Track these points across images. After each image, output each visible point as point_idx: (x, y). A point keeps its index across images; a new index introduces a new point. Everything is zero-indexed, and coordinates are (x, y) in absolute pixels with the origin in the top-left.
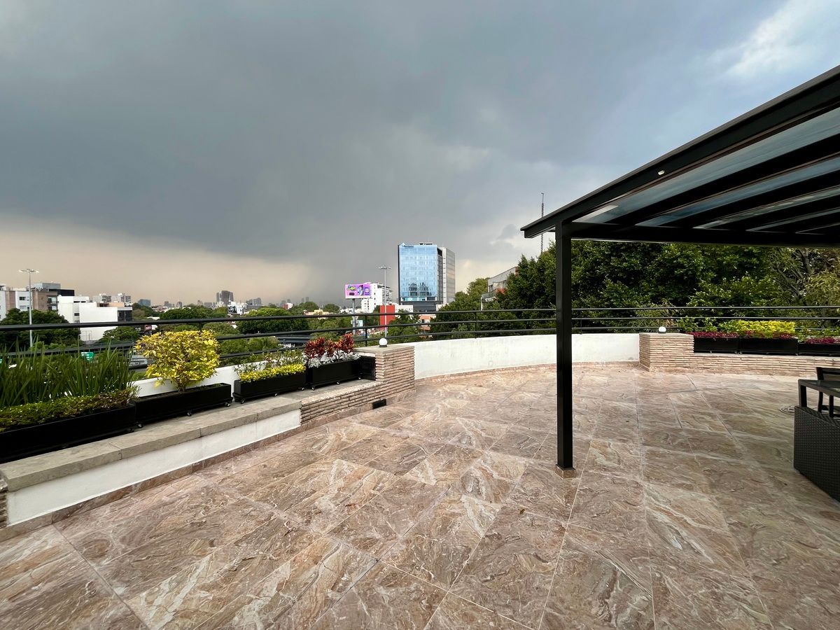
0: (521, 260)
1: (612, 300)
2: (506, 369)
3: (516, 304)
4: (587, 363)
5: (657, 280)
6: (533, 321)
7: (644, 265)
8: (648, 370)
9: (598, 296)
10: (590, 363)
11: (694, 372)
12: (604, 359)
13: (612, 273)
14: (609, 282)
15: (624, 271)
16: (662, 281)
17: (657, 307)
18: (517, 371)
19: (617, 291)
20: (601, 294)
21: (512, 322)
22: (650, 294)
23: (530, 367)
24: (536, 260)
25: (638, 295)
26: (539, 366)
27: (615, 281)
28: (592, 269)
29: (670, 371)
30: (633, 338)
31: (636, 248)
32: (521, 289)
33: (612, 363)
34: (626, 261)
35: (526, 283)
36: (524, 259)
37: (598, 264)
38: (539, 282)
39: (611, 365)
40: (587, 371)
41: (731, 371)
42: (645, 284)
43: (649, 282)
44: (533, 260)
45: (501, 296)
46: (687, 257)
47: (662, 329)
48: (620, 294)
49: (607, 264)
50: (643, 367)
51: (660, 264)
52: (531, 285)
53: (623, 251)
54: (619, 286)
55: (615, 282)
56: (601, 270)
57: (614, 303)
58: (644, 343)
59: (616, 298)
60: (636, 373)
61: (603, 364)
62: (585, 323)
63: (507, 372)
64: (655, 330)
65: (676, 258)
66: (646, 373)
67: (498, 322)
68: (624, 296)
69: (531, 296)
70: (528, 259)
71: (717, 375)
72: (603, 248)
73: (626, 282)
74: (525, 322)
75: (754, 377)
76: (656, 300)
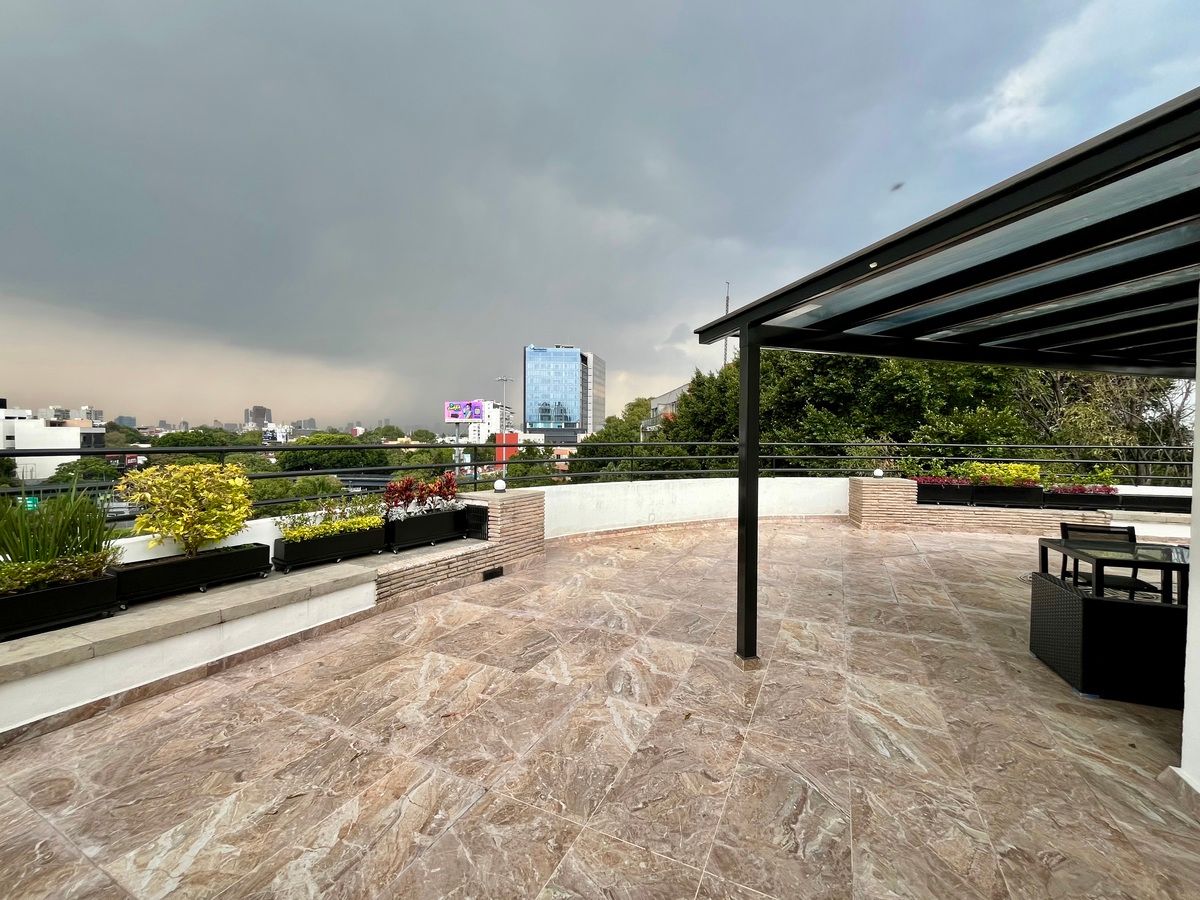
0: (695, 376)
1: (815, 434)
2: (673, 525)
3: (687, 436)
4: (781, 518)
5: (873, 408)
6: (710, 460)
7: (856, 386)
8: (859, 527)
9: (796, 427)
10: (785, 518)
11: (916, 530)
12: (803, 511)
13: (816, 396)
14: (810, 409)
15: (831, 393)
16: (878, 408)
17: (873, 442)
18: (688, 528)
19: (821, 422)
20: (800, 426)
21: (682, 460)
22: (863, 425)
23: (705, 522)
24: (716, 376)
25: (849, 427)
26: (717, 521)
27: (818, 407)
28: (790, 390)
29: (887, 529)
30: (842, 483)
31: (847, 364)
32: (695, 415)
33: (814, 517)
34: (833, 381)
35: (702, 407)
36: (699, 374)
37: (797, 383)
38: (718, 405)
39: (812, 521)
40: (780, 528)
41: (962, 528)
42: (857, 412)
43: (862, 409)
44: (712, 375)
45: (669, 425)
46: (910, 378)
47: (878, 472)
48: (825, 425)
49: (810, 384)
50: (853, 524)
51: (877, 386)
52: (709, 410)
53: (830, 367)
54: (824, 414)
55: (819, 409)
56: (801, 391)
57: (818, 438)
58: (855, 490)
59: (820, 430)
60: (844, 531)
61: (801, 518)
62: (781, 463)
63: (674, 529)
64: (869, 474)
65: (897, 379)
66: (856, 530)
67: (663, 460)
68: (831, 428)
69: (708, 424)
70: (706, 374)
71: (945, 533)
72: (804, 363)
73: (833, 408)
74: (700, 460)
75: (990, 537)
76: (872, 433)
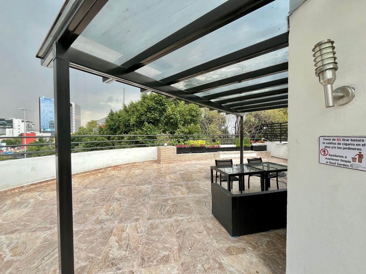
1: (148, 132)
3: (107, 133)
5: (165, 124)
6: (115, 142)
7: (160, 117)
8: (160, 163)
10: (136, 163)
11: (176, 163)
13: (148, 119)
14: (146, 123)
15: (152, 119)
17: (164, 135)
18: (92, 173)
19: (149, 128)
20: (143, 129)
21: (104, 142)
22: (162, 129)
23: (101, 169)
24: (118, 112)
25: (158, 130)
26: (107, 168)
28: (140, 117)
29: (168, 163)
30: (155, 148)
31: (157, 109)
32: (110, 125)
34: (153, 115)
35: (113, 123)
36: (112, 111)
37: (142, 115)
38: (118, 122)
39: (145, 163)
40: (133, 167)
41: (189, 160)
42: (160, 125)
45: (101, 129)
46: (174, 115)
47: (166, 144)
49: (146, 115)
51: (166, 117)
53: (152, 110)
54: (151, 126)
55: (149, 124)
56: (143, 118)
58: (159, 150)
60: (155, 166)
61: (141, 162)
62: (137, 142)
64: (163, 145)
65: (171, 115)
67: (96, 143)
68: (153, 130)
69: (115, 129)
71: (184, 163)
73: (153, 124)
75: (195, 162)
76: (164, 132)
